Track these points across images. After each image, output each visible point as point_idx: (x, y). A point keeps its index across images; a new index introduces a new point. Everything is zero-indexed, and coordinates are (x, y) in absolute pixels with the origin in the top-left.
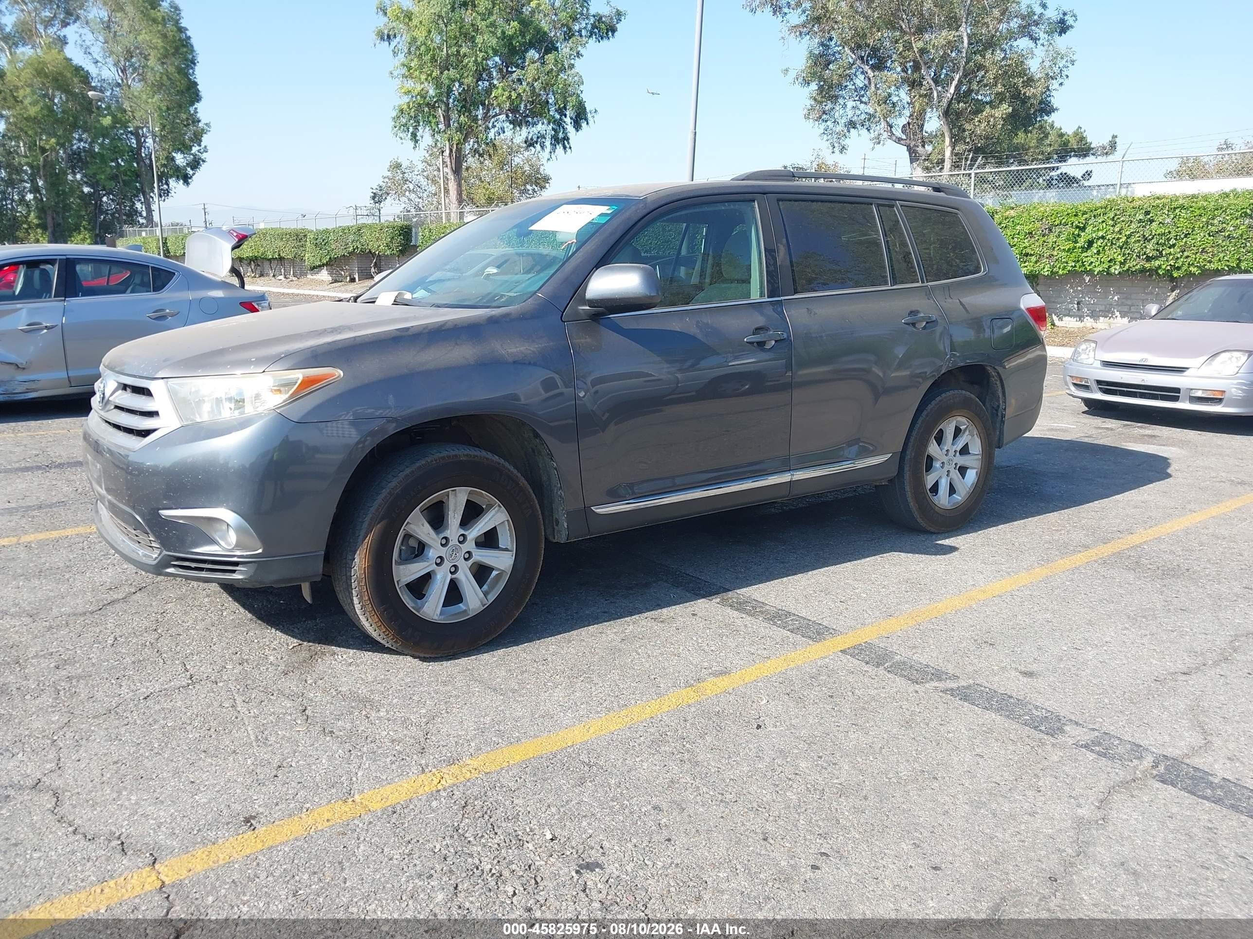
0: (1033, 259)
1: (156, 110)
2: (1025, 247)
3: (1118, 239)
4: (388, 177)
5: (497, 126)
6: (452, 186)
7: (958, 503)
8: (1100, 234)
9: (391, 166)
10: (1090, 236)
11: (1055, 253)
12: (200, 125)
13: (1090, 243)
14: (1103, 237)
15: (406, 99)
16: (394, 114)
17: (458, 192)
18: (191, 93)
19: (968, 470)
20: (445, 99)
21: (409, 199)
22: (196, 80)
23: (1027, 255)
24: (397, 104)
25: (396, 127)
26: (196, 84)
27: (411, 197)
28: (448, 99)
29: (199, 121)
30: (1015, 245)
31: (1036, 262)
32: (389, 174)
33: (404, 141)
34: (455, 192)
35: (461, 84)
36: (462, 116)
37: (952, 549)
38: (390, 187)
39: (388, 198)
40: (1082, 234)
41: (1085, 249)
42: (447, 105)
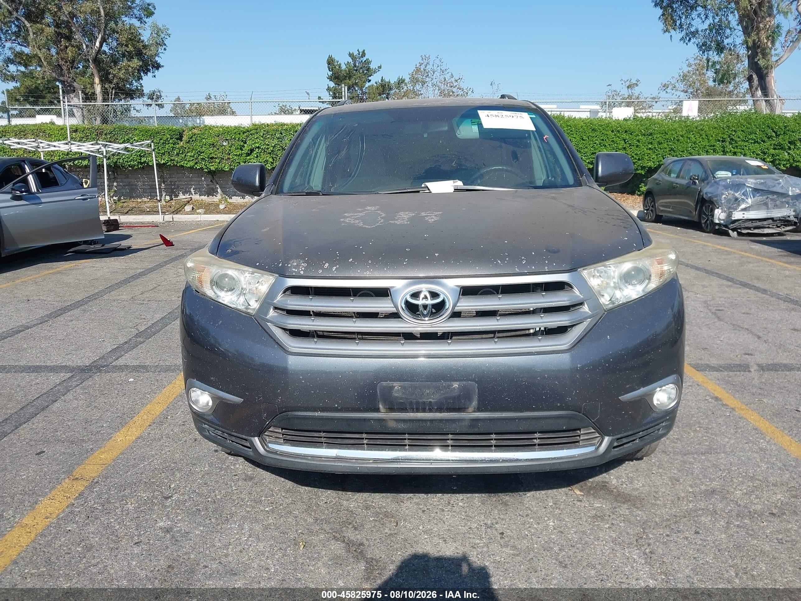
0: (217, 161)
2: (211, 154)
3: (268, 148)
8: (257, 145)
10: (250, 147)
11: (231, 157)
13: (252, 151)
14: (259, 148)
23: (212, 158)
30: (203, 152)
31: (219, 163)
40: (245, 145)
41: (248, 155)
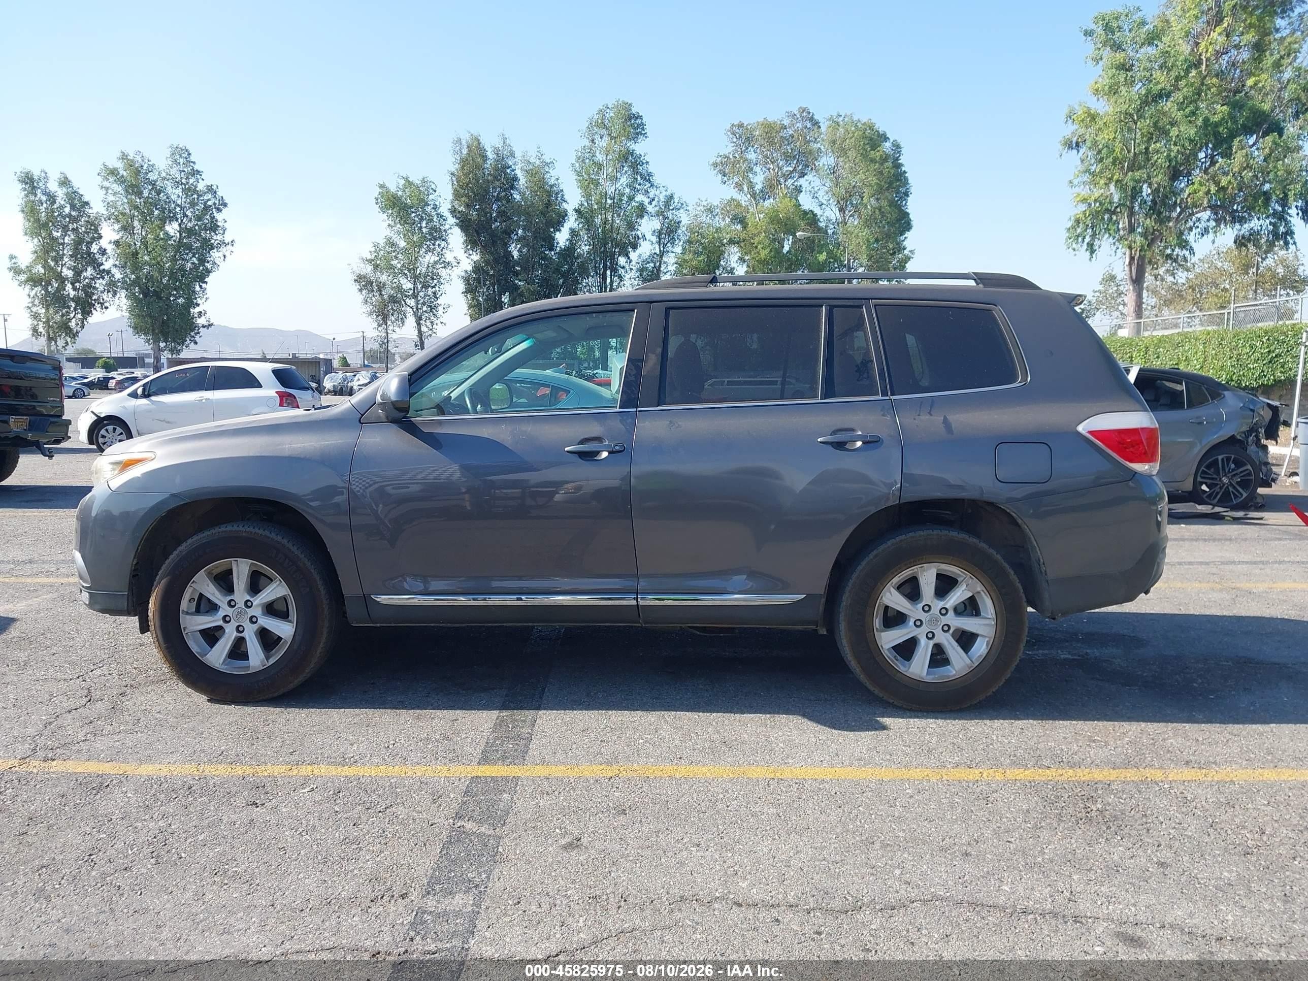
1: (864, 242)
4: (1100, 292)
5: (1200, 226)
6: (1130, 298)
7: (948, 677)
9: (1103, 279)
12: (906, 252)
15: (1083, 207)
16: (1069, 225)
17: (1136, 303)
18: (903, 223)
19: (979, 639)
20: (1128, 203)
21: (1122, 314)
22: (907, 210)
24: (1073, 214)
25: (1070, 239)
26: (908, 214)
27: (1124, 312)
28: (1132, 203)
29: (904, 249)
32: (1101, 288)
33: (1077, 252)
34: (1134, 304)
35: (1150, 185)
36: (1148, 220)
37: (884, 728)
38: (1101, 301)
39: (1098, 313)
42: (1131, 209)
